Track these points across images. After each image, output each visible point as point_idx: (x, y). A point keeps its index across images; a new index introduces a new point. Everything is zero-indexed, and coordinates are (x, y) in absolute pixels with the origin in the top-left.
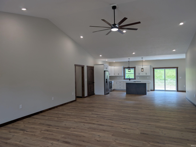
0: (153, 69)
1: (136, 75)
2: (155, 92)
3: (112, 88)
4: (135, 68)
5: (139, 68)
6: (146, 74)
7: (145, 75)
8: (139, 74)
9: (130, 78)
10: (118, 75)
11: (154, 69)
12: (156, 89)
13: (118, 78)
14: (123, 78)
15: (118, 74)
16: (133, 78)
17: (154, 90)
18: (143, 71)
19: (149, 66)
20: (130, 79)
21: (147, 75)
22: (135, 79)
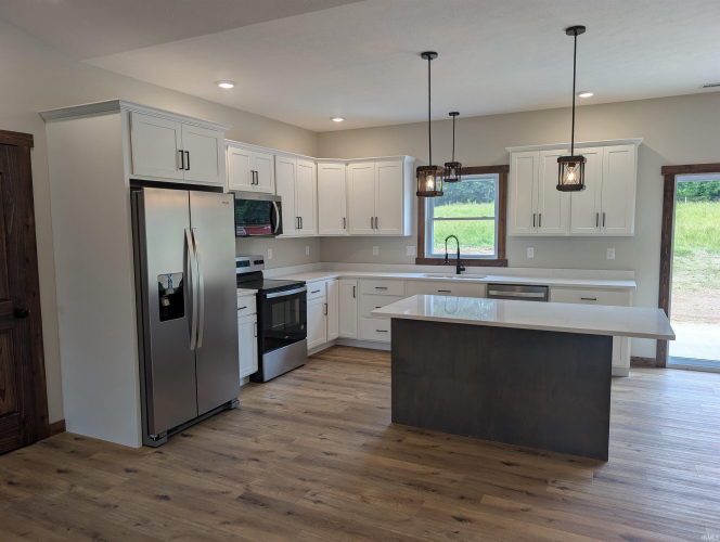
0: (660, 181)
1: (512, 230)
2: (671, 376)
3: (302, 335)
4: (503, 171)
5: (535, 167)
6: (600, 219)
7: (589, 229)
8: (537, 220)
9: (466, 252)
10: (368, 231)
11: (669, 174)
12: (675, 350)
13: (376, 251)
14: (412, 252)
15: (374, 222)
16: (490, 251)
17: (660, 362)
18: (579, 187)
19: (632, 149)
20: (460, 264)
21: (611, 229)
22: (501, 262)
